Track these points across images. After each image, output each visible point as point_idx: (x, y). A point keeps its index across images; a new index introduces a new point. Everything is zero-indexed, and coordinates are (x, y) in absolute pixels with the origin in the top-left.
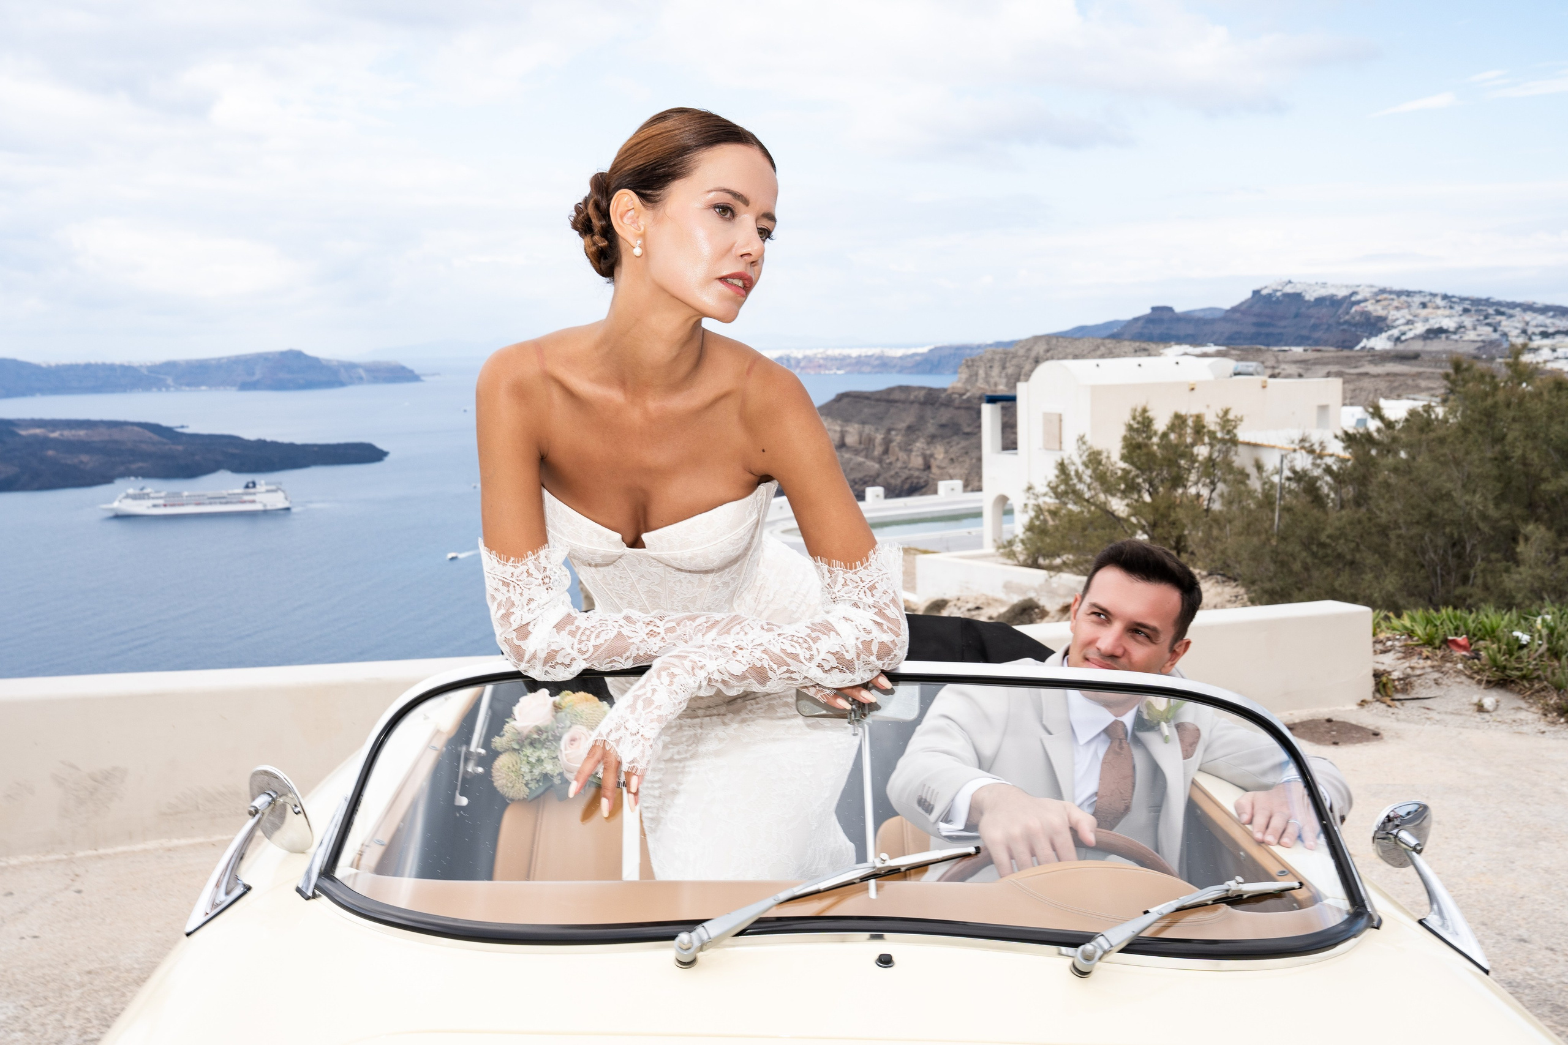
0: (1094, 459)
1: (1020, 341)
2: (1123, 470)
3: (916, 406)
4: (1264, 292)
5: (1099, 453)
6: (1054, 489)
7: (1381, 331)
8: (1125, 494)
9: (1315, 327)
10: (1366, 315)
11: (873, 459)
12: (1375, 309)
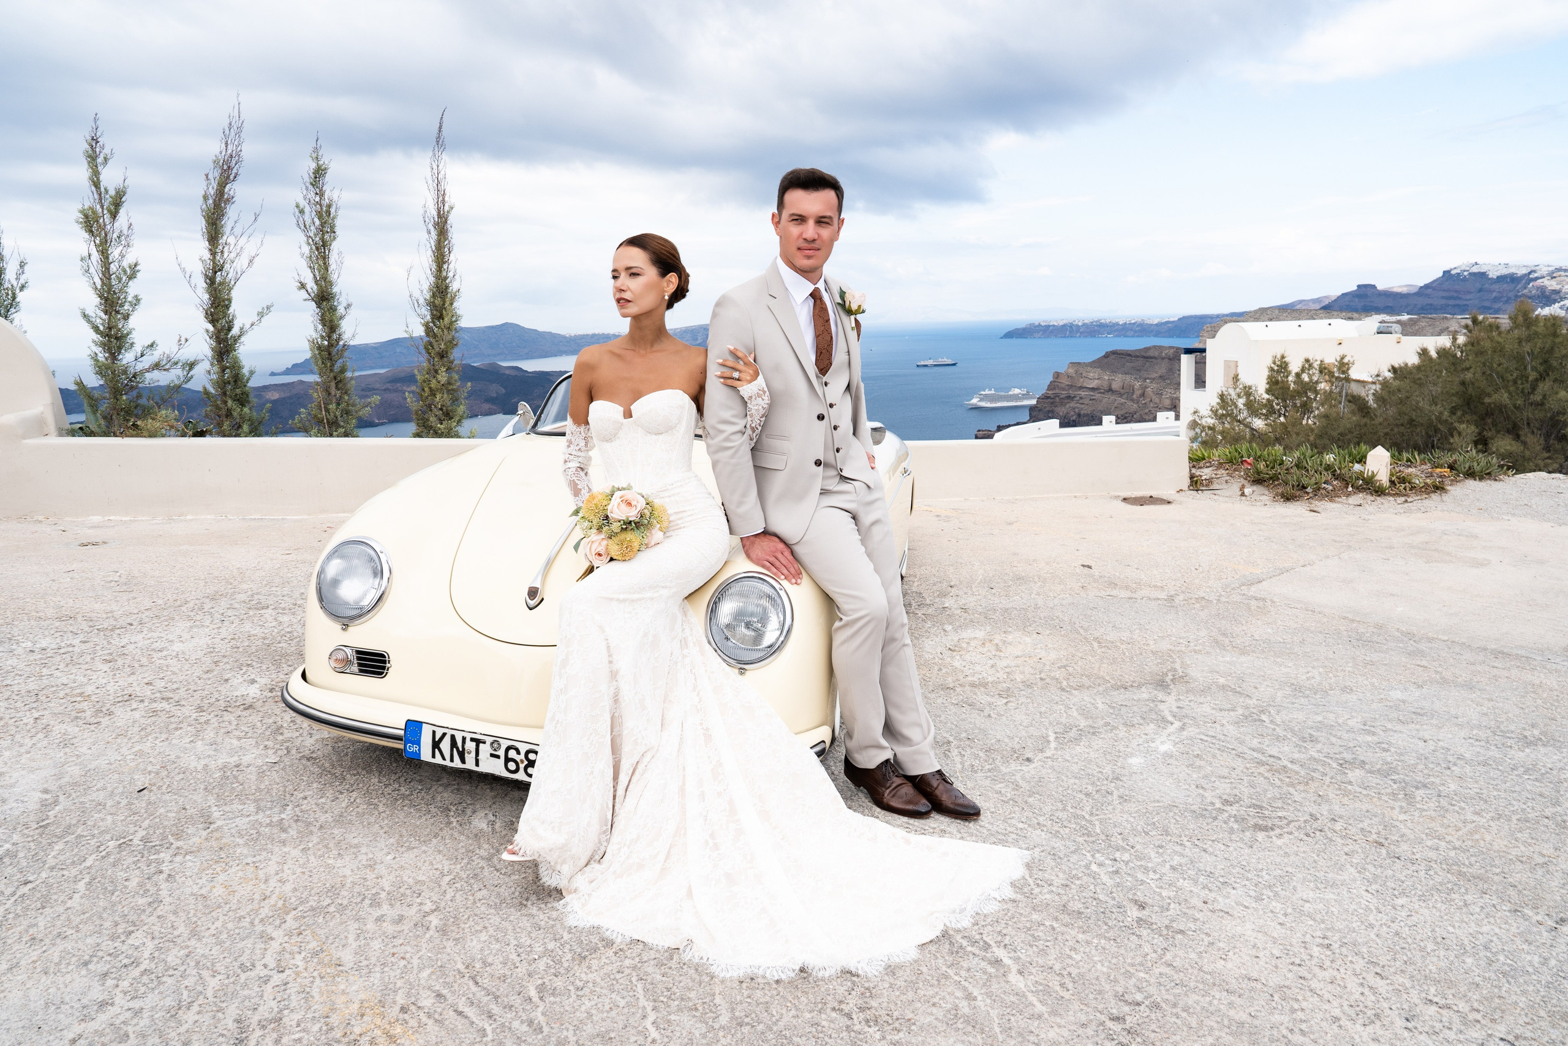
0: (1248, 392)
1: (1250, 312)
2: (1268, 400)
3: (1167, 361)
4: (1453, 272)
5: (1250, 388)
6: (1214, 412)
7: (1555, 301)
8: (1267, 417)
9: (1496, 300)
10: (1542, 289)
11: (1133, 400)
12: (1551, 285)
